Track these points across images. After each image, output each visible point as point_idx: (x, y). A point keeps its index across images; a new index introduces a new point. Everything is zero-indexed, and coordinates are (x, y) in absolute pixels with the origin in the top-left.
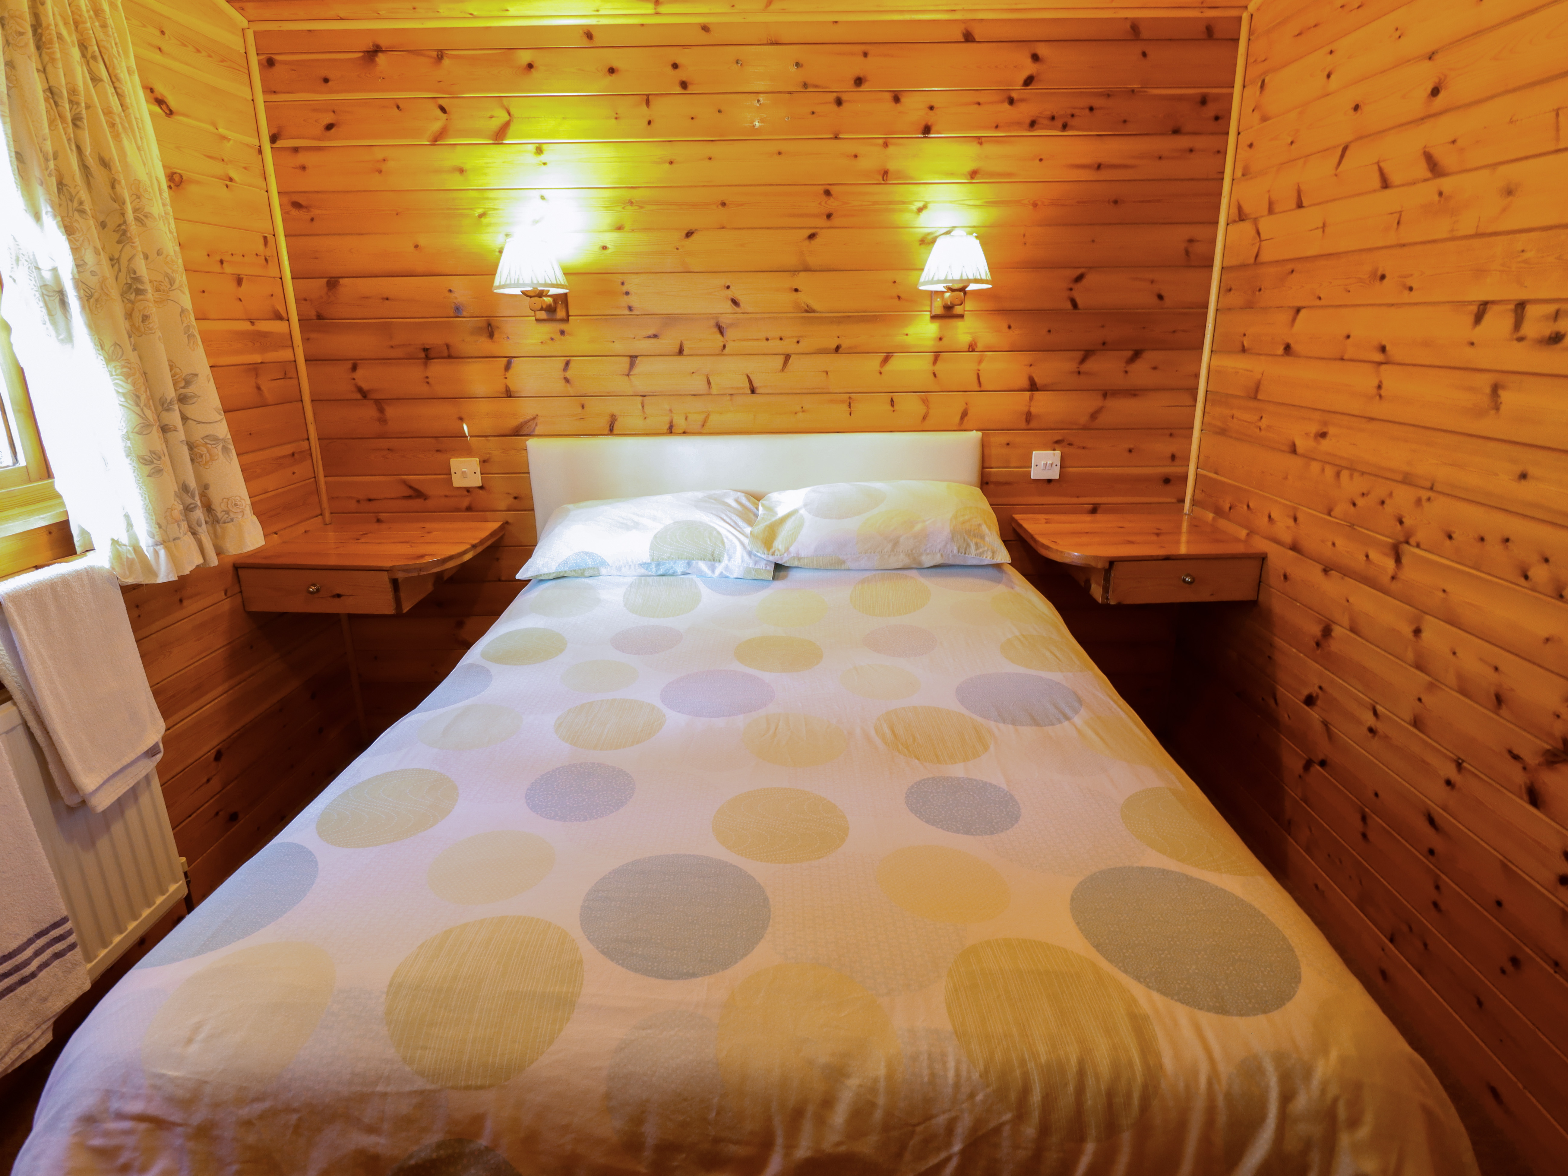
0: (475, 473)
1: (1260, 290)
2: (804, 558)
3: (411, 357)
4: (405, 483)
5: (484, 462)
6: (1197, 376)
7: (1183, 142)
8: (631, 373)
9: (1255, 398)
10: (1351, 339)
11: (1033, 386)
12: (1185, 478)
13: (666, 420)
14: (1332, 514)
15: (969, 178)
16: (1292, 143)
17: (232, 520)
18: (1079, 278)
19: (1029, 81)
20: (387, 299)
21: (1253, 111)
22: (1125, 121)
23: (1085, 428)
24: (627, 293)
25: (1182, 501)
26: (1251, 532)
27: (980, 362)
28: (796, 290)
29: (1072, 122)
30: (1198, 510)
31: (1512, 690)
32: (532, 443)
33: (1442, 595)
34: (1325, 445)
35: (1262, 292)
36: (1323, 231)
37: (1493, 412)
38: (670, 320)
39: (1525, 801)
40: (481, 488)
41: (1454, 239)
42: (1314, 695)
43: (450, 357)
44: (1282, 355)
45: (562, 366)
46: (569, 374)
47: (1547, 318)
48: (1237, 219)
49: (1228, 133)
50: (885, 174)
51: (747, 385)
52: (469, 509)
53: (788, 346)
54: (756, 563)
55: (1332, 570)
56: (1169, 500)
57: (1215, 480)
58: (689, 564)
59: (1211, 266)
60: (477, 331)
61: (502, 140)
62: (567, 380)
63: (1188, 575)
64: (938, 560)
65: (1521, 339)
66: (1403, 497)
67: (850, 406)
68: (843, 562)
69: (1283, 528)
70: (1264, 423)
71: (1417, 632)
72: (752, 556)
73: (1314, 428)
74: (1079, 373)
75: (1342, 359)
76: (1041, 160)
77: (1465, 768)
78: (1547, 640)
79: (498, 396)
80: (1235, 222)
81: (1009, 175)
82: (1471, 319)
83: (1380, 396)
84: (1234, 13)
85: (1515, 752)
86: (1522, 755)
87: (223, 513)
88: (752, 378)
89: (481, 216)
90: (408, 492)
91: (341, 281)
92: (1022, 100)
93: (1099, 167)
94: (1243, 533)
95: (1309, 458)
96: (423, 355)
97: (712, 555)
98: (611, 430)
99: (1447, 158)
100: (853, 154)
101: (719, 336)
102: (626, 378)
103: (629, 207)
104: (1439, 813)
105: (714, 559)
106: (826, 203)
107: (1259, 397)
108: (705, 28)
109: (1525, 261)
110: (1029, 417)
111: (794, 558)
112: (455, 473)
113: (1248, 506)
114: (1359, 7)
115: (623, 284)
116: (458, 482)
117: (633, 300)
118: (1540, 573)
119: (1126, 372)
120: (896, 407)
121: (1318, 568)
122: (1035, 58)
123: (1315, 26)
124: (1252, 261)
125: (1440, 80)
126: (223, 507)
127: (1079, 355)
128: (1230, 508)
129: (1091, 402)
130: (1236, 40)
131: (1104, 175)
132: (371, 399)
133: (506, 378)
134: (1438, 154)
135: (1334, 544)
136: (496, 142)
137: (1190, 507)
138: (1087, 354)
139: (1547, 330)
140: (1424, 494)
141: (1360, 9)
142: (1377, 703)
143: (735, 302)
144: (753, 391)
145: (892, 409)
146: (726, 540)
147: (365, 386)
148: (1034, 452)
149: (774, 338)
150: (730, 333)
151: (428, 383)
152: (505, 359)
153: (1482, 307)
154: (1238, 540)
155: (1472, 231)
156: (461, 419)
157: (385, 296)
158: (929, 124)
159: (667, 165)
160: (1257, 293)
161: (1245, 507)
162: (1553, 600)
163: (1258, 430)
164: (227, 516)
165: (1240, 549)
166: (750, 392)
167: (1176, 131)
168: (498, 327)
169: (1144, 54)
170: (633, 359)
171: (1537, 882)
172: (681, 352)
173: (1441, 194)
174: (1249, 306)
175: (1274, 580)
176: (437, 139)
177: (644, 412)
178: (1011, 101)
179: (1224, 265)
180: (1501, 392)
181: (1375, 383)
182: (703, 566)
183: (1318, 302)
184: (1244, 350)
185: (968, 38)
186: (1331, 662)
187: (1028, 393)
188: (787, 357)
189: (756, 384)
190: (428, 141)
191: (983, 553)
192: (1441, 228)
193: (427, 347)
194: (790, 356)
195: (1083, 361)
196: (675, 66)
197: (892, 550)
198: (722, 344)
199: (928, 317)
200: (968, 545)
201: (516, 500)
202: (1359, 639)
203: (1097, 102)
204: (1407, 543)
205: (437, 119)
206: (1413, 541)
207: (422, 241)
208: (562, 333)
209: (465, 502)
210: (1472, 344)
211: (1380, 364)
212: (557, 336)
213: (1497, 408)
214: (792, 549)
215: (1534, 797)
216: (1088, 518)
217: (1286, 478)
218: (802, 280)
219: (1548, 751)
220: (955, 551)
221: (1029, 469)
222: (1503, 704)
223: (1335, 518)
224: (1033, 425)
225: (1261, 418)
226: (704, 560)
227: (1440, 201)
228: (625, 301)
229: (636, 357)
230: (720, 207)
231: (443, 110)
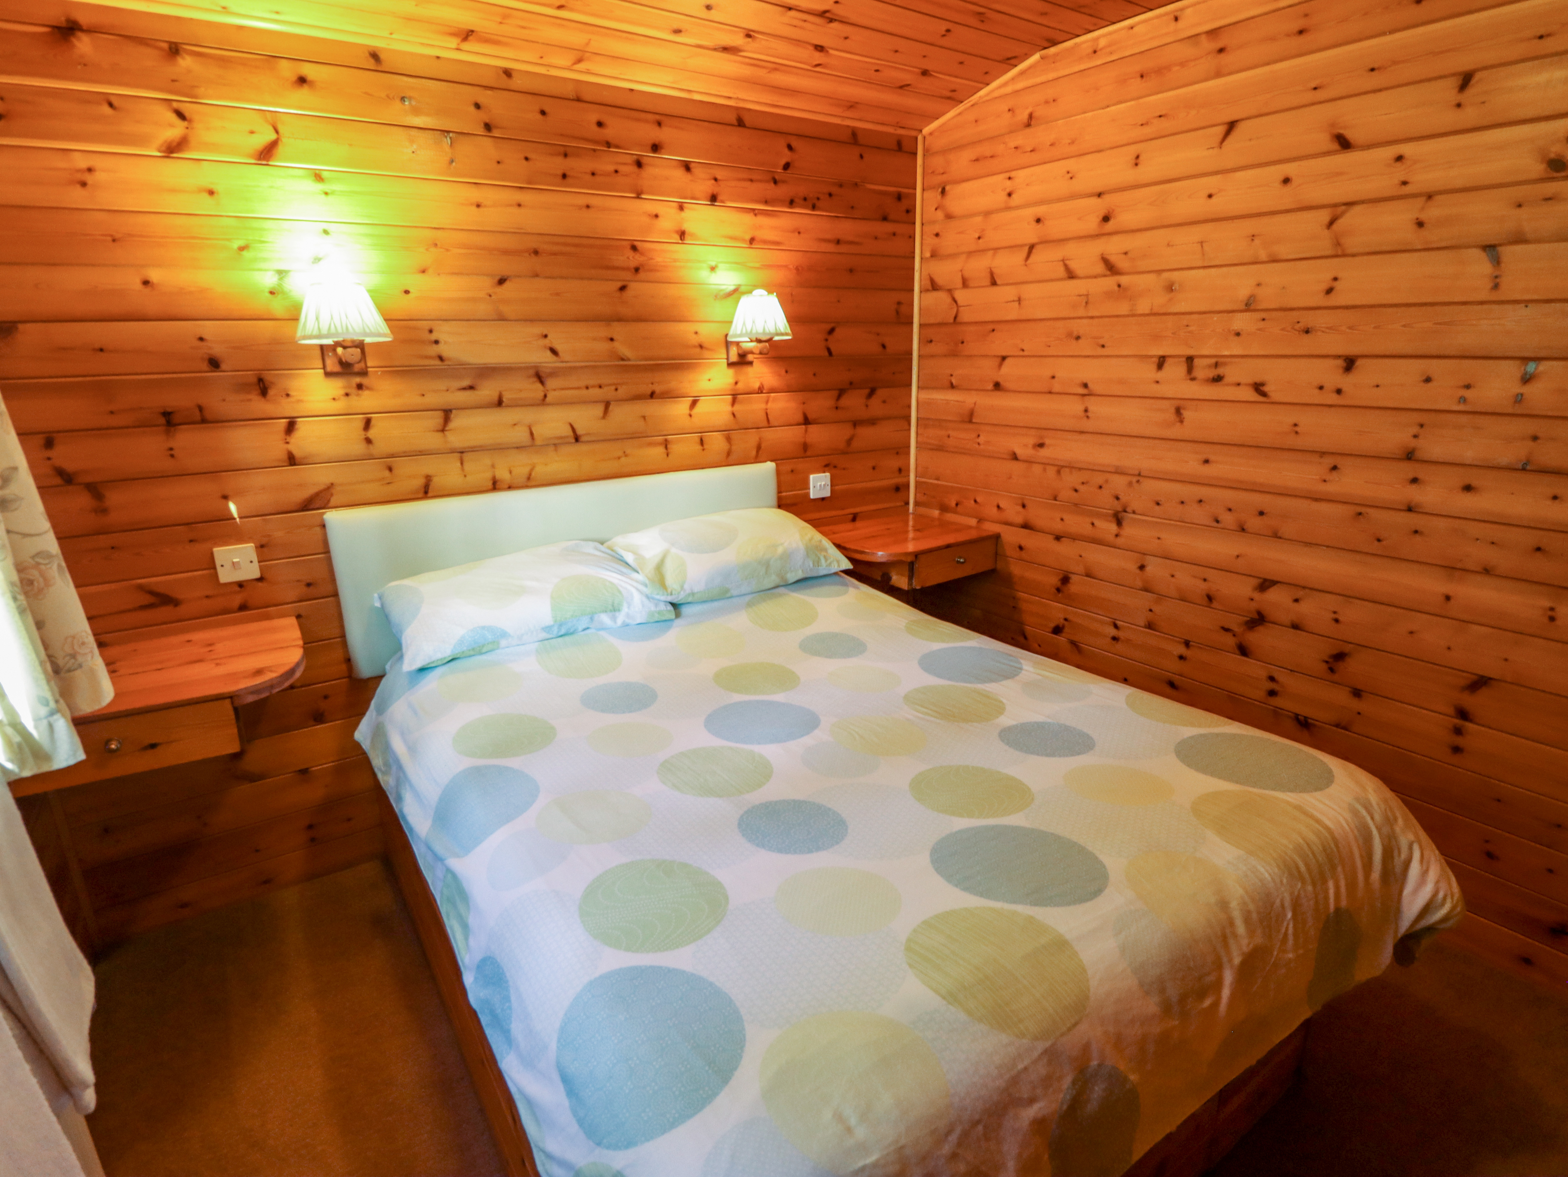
0: (251, 562)
1: (963, 342)
2: (697, 592)
3: (143, 425)
4: (141, 588)
5: (261, 547)
6: (909, 407)
7: (888, 227)
8: (447, 428)
9: (970, 422)
10: (1056, 379)
11: (807, 421)
12: (907, 486)
13: (488, 475)
14: (1058, 499)
15: (748, 243)
16: (979, 238)
17: (80, 666)
18: (831, 331)
19: (787, 166)
20: (101, 350)
21: (936, 209)
22: (852, 207)
23: (844, 453)
24: (437, 342)
25: (907, 503)
26: (980, 520)
27: (767, 402)
28: (612, 339)
29: (818, 204)
30: (922, 510)
31: (1218, 590)
32: (332, 517)
33: (1157, 541)
34: (1043, 452)
35: (965, 344)
36: (1019, 304)
37: (1179, 424)
38: (486, 372)
39: (1238, 655)
40: (260, 579)
41: (1133, 315)
42: (1061, 626)
43: (204, 421)
44: (992, 390)
45: (361, 425)
46: (371, 434)
47: (1210, 366)
48: (930, 288)
49: (914, 223)
50: (682, 234)
51: (571, 433)
52: (243, 607)
53: (608, 393)
54: (656, 605)
55: (1062, 537)
56: (898, 504)
57: (938, 485)
58: (592, 619)
59: (912, 323)
60: (242, 387)
61: (268, 161)
62: (368, 441)
63: (960, 558)
64: (800, 575)
65: (1193, 379)
66: (1119, 483)
67: (666, 448)
68: (727, 591)
69: (1014, 513)
70: (981, 439)
71: (1142, 567)
72: (651, 600)
73: (1031, 441)
74: (837, 408)
75: (1050, 393)
76: (799, 233)
77: (1192, 645)
78: (1238, 556)
79: (276, 465)
80: (927, 290)
81: (777, 243)
82: (1154, 367)
83: (1088, 417)
84: (913, 133)
85: (1226, 627)
86: (1231, 628)
87: (68, 658)
88: (575, 426)
89: (242, 249)
90: (148, 599)
91: (21, 327)
92: (784, 182)
93: (838, 242)
94: (973, 522)
95: (1029, 462)
96: (162, 421)
97: (613, 606)
98: (426, 492)
99: (1121, 263)
100: (654, 214)
101: (539, 385)
102: (441, 434)
103: (433, 249)
104: (1176, 679)
105: (614, 609)
106: (633, 257)
107: (974, 420)
108: (508, 73)
109: (1189, 332)
110: (805, 447)
111: (689, 595)
112: (222, 566)
113: (975, 501)
114: (1031, 151)
115: (431, 331)
116: (226, 576)
117: (442, 349)
118: (1228, 519)
119: (867, 406)
120: (705, 446)
121: (1051, 537)
122: (790, 147)
123: (992, 157)
124: (952, 320)
125: (1109, 212)
126: (68, 650)
127: (835, 393)
128: (957, 505)
129: (845, 431)
130: (915, 154)
131: (843, 248)
132: (80, 484)
133: (288, 443)
134: (1113, 259)
135: (1062, 520)
136: (260, 162)
137: (913, 508)
138: (841, 393)
139: (1212, 373)
140: (1134, 479)
141: (1032, 153)
142: (1115, 619)
143: (554, 352)
144: (577, 439)
145: (702, 448)
146: (621, 589)
147: (69, 466)
148: (812, 477)
149: (593, 386)
150: (551, 383)
151: (172, 456)
152: (284, 420)
153: (1162, 359)
154: (970, 527)
155: (1147, 311)
156: (225, 497)
157: (97, 346)
158: (715, 193)
159: (474, 208)
160: (960, 345)
161: (973, 502)
162: (1240, 533)
163: (977, 446)
164: (73, 661)
165: (973, 534)
166: (573, 441)
167: (885, 219)
168: (272, 383)
169: (861, 157)
170: (447, 414)
171: (1255, 700)
172: (500, 403)
173: (1119, 286)
174: (954, 354)
175: (1011, 552)
176: (172, 149)
177: (463, 470)
178: (775, 182)
179: (922, 322)
180: (1182, 411)
181: (1082, 408)
182: (605, 619)
183: (1021, 353)
184: (952, 386)
185: (741, 123)
186: (1071, 600)
187: (804, 426)
188: (607, 405)
189: (580, 432)
190: (160, 151)
191: (830, 564)
192: (1123, 308)
193: (169, 410)
194: (610, 404)
195: (839, 397)
196: (477, 106)
197: (766, 573)
198: (542, 394)
199: (725, 365)
200: (819, 558)
201: (311, 588)
202: (1095, 580)
203: (834, 190)
204: (1125, 511)
205: (171, 126)
206: (1129, 510)
207: (155, 275)
208: (360, 387)
209: (237, 600)
210: (1157, 382)
211: (1084, 395)
212: (353, 391)
213: (1181, 421)
214: (686, 586)
215: (1243, 650)
216: (850, 526)
217: (1010, 478)
218: (618, 330)
219: (1248, 621)
220: (811, 566)
221: (808, 491)
222: (1213, 600)
223: (1061, 501)
224: (809, 453)
225: (979, 436)
226: (606, 611)
227: (1119, 291)
228: (434, 350)
229: (450, 411)
230: (533, 255)
231: (181, 115)
